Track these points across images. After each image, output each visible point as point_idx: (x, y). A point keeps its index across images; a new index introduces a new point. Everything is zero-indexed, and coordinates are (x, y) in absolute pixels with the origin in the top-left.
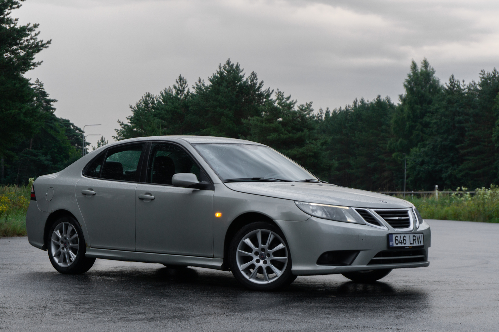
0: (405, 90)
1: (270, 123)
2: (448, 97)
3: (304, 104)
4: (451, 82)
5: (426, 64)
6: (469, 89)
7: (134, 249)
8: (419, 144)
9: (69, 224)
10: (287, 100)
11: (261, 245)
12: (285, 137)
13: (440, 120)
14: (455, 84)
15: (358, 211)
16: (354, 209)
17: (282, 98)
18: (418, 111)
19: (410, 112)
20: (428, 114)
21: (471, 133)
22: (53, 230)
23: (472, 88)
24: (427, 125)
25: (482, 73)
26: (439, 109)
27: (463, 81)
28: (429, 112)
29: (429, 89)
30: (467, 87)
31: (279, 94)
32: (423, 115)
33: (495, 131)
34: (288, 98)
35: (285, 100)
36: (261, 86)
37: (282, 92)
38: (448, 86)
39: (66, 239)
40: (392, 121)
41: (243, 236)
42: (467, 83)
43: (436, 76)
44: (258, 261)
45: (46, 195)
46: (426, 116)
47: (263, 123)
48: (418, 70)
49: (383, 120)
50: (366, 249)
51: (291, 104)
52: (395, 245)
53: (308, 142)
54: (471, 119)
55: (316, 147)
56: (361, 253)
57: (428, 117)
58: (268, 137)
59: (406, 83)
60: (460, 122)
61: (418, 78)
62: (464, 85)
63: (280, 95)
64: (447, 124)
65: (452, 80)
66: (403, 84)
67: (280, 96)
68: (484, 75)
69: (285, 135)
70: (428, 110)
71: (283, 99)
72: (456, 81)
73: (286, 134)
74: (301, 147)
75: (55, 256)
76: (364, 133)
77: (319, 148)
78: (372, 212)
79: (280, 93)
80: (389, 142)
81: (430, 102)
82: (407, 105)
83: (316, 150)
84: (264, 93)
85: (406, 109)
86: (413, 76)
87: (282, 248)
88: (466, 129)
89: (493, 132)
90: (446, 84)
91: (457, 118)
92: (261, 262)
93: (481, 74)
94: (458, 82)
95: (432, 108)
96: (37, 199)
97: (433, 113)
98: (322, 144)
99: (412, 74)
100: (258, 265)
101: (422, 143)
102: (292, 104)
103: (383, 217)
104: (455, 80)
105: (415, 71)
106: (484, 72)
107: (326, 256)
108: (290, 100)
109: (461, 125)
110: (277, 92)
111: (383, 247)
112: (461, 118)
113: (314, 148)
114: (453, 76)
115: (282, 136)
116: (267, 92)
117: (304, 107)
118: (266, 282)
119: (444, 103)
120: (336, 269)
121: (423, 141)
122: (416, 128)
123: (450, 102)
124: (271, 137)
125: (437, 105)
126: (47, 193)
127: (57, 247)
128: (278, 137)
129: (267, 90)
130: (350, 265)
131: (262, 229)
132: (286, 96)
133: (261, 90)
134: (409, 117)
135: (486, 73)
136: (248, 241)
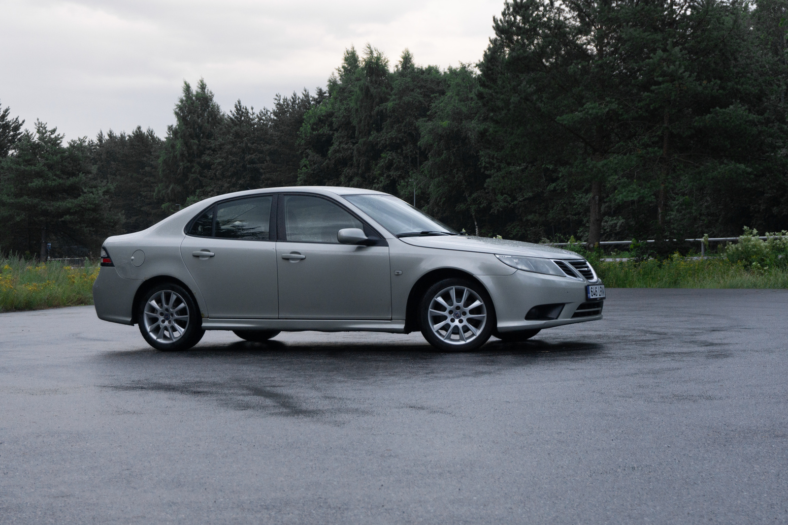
0: (176, 120)
1: (31, 165)
2: (235, 128)
3: (76, 139)
4: (237, 109)
5: (203, 87)
6: (260, 119)
7: (277, 316)
8: (198, 191)
9: (173, 292)
10: (52, 134)
11: (455, 304)
12: (53, 184)
13: (226, 158)
14: (243, 112)
15: (557, 262)
16: (552, 260)
17: (44, 131)
18: (195, 147)
19: (184, 149)
20: (207, 152)
21: (268, 175)
22: (147, 301)
23: (264, 118)
24: (208, 166)
25: (276, 97)
26: (223, 144)
27: (252, 109)
28: (210, 148)
29: (208, 119)
30: (257, 115)
31: (40, 125)
32: (201, 153)
33: (301, 173)
34: (54, 131)
35: (48, 133)
36: (6, 114)
37: (44, 122)
38: (234, 115)
39: (167, 310)
40: (160, 161)
41: (434, 293)
42: (257, 111)
43: (216, 100)
44: (453, 320)
45: (132, 260)
46: (205, 154)
47: (20, 165)
48: (192, 92)
49: (145, 159)
50: (570, 302)
51: (57, 138)
52: (591, 297)
53: (85, 190)
54: (268, 158)
55: (97, 196)
56: (566, 308)
57: (209, 155)
58: (30, 185)
59: (177, 110)
60: (252, 162)
61: (192, 104)
62: (253, 114)
63: (42, 127)
64: (235, 164)
65: (239, 107)
66: (173, 112)
67: (41, 129)
68: (280, 100)
69: (54, 182)
70: (208, 146)
71: (46, 132)
72: (243, 109)
73: (54, 180)
74: (76, 198)
75: (150, 332)
76: (118, 177)
77: (101, 199)
78: (567, 263)
79: (42, 124)
80: (156, 189)
81: (209, 136)
82: (180, 139)
83: (97, 202)
84: (11, 123)
85: (179, 144)
86: (187, 101)
87: (478, 305)
88: (261, 171)
89: (299, 175)
90: (231, 112)
91: (248, 157)
92: (457, 321)
93: (276, 99)
94: (246, 109)
95: (213, 144)
96: (114, 264)
97: (214, 150)
98: (105, 193)
99: (184, 98)
100: (453, 325)
101: (200, 190)
102: (59, 140)
103: (577, 268)
104: (242, 107)
105: (189, 94)
106: (280, 96)
107: (533, 310)
108: (56, 134)
109: (254, 166)
110: (37, 123)
111: (582, 300)
112: (253, 156)
113: (94, 198)
114: (239, 102)
115: (50, 183)
116: (14, 122)
117: (76, 143)
118: (462, 343)
119: (230, 137)
120: (545, 323)
121: (202, 187)
122: (193, 170)
123: (237, 135)
124: (34, 184)
125: (220, 140)
126: (133, 257)
127: (153, 320)
128: (43, 185)
129: (15, 120)
130: (557, 319)
131: (456, 286)
132: (49, 128)
133: (6, 119)
134: (182, 155)
135: (282, 98)
136: (440, 300)
